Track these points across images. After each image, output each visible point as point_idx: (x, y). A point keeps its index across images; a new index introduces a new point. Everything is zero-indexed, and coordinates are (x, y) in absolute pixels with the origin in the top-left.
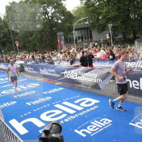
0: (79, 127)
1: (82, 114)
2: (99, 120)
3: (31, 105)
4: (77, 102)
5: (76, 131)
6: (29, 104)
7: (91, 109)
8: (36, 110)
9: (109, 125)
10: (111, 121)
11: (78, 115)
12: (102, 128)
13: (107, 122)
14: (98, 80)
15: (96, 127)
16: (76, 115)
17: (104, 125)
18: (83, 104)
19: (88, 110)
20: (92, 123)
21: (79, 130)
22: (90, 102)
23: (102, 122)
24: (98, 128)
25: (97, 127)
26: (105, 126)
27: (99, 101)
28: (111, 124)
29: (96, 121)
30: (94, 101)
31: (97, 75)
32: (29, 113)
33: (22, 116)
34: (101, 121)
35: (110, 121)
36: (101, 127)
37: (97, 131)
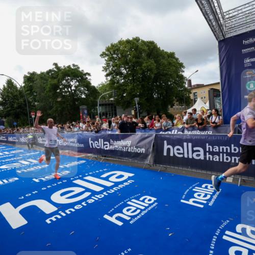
0: (111, 211)
1: (113, 191)
2: (138, 199)
3: (38, 182)
4: (104, 176)
5: (106, 217)
6: (37, 181)
7: (124, 184)
8: (45, 188)
9: (154, 205)
10: (155, 199)
11: (107, 193)
12: (144, 210)
13: (150, 200)
14: (132, 148)
15: (135, 208)
16: (105, 193)
17: (147, 205)
18: (113, 179)
19: (121, 186)
20: (129, 203)
21: (111, 215)
22: (121, 176)
23: (143, 201)
24: (138, 211)
25: (138, 208)
26: (148, 207)
27: (133, 175)
28: (156, 204)
29: (133, 200)
30: (127, 175)
31: (130, 142)
32: (34, 193)
33: (23, 197)
34: (142, 199)
35: (153, 199)
36: (143, 208)
37: (138, 215)
